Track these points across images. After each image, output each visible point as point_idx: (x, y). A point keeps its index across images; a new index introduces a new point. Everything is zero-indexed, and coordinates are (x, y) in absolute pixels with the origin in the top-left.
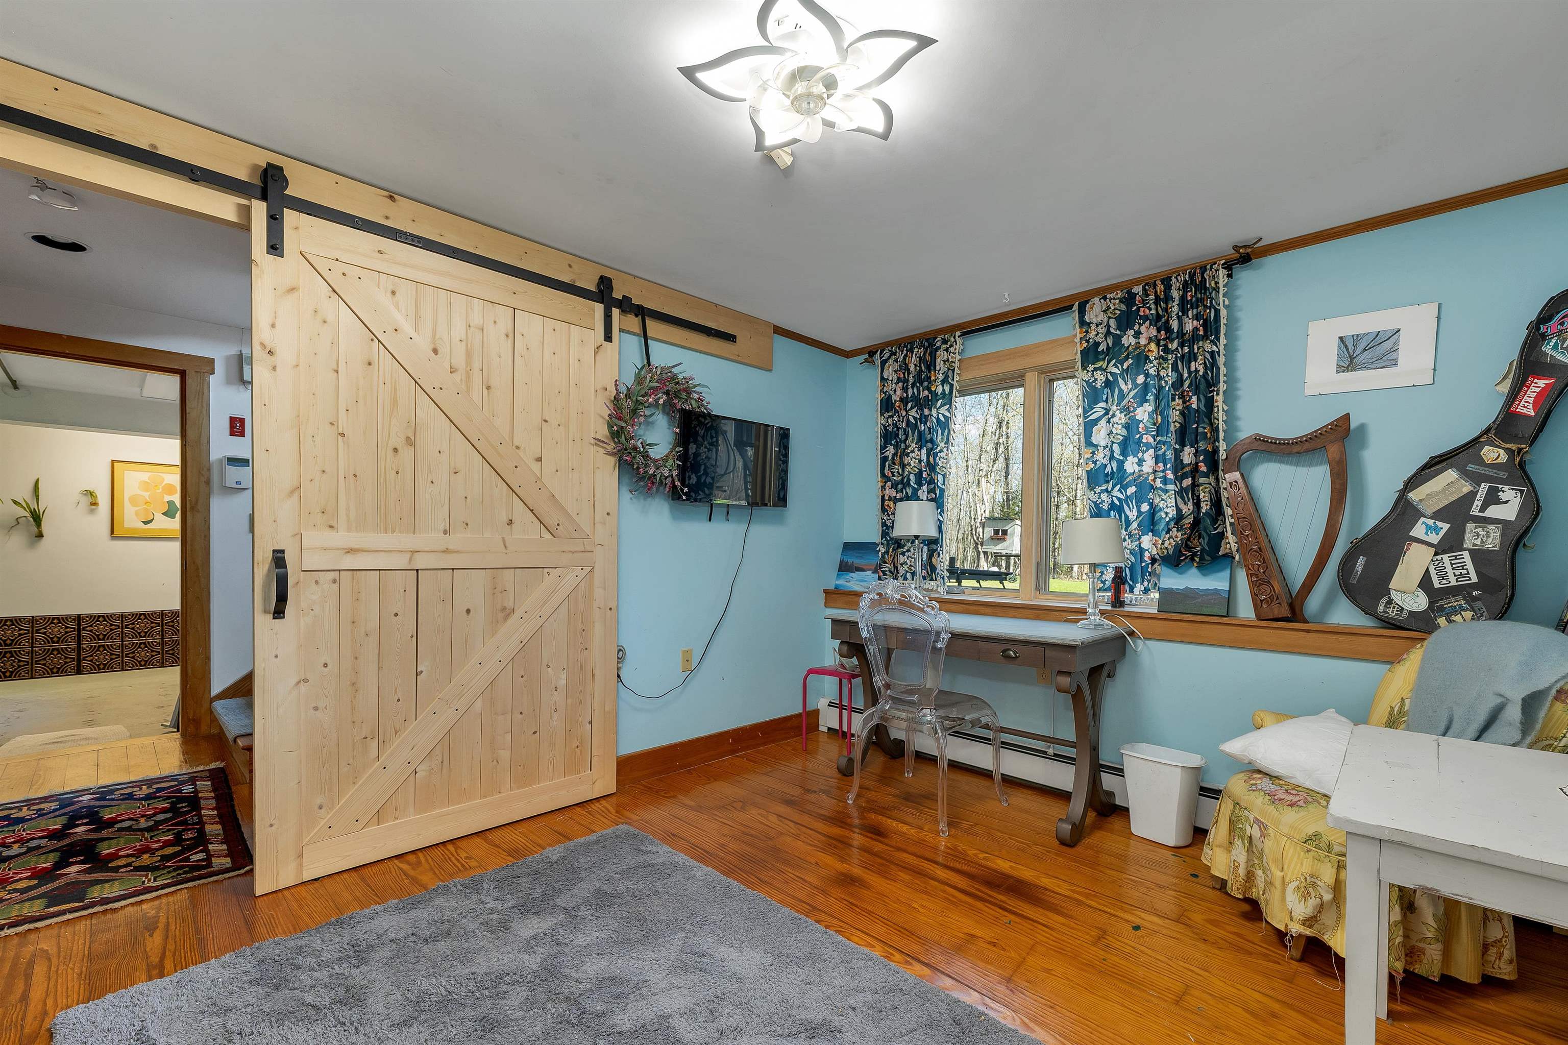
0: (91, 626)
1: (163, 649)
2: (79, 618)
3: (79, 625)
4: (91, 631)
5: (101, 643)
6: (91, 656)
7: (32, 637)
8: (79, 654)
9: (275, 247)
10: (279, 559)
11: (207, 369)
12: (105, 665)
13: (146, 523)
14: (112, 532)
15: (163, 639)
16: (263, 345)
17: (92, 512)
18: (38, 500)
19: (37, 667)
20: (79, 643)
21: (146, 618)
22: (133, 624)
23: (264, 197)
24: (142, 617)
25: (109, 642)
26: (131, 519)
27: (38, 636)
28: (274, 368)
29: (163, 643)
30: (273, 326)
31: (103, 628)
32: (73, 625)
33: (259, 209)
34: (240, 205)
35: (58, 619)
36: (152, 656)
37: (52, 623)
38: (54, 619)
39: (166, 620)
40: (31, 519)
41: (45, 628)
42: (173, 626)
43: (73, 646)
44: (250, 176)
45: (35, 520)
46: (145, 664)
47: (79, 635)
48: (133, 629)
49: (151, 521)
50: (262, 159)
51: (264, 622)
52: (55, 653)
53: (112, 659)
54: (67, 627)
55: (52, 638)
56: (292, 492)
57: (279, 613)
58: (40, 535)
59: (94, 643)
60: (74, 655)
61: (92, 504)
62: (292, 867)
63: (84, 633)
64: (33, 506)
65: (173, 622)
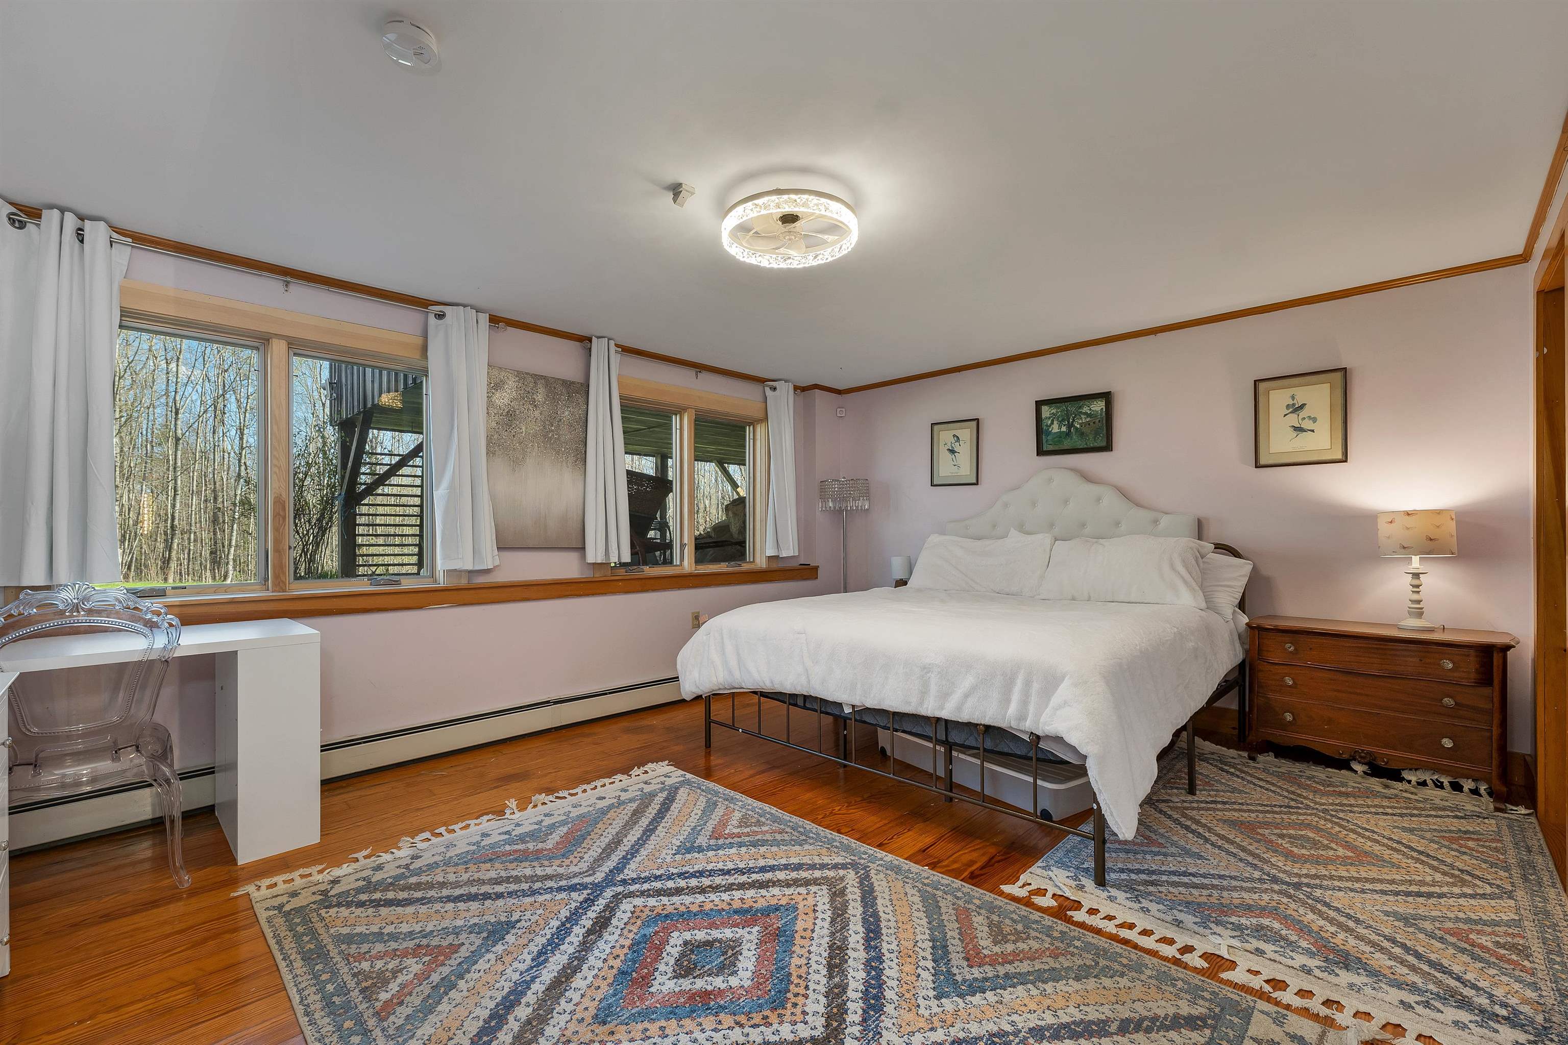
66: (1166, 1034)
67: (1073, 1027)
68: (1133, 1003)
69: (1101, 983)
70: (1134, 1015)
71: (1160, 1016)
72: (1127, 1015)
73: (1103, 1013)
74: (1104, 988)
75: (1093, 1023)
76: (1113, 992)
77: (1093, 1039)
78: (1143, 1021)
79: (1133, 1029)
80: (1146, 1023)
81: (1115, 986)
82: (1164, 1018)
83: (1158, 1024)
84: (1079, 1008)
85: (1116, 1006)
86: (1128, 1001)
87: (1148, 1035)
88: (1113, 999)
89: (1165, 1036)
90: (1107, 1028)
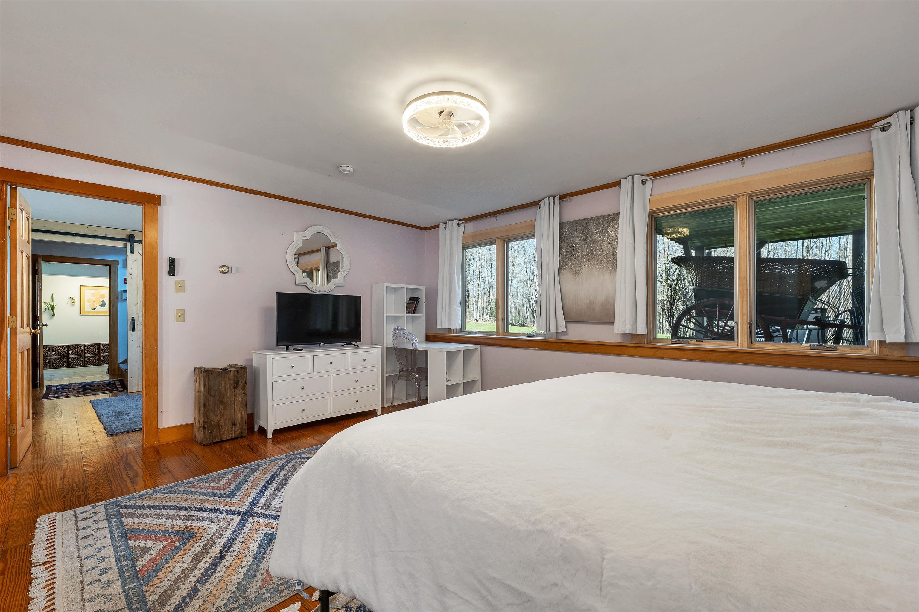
0: (73, 349)
1: (100, 358)
2: (68, 346)
3: (68, 349)
4: (72, 351)
5: (76, 356)
6: (73, 361)
7: (51, 353)
8: (68, 360)
9: (132, 252)
10: (133, 319)
11: (117, 264)
12: (78, 364)
13: (93, 309)
14: (81, 313)
15: (100, 354)
16: (129, 273)
17: (73, 305)
18: (53, 301)
19: (53, 364)
20: (68, 355)
21: (93, 346)
22: (88, 348)
23: (129, 241)
24: (92, 346)
25: (80, 356)
26: (87, 308)
27: (53, 353)
28: (132, 278)
29: (100, 356)
30: (132, 269)
31: (77, 350)
32: (66, 349)
33: (128, 244)
34: (124, 243)
35: (60, 346)
36: (96, 361)
37: (58, 348)
38: (59, 346)
39: (101, 347)
40: (51, 309)
41: (55, 350)
42: (104, 350)
43: (66, 357)
44: (126, 237)
45: (52, 309)
46: (93, 364)
47: (68, 353)
48: (88, 350)
49: (95, 309)
50: (130, 232)
51: (130, 333)
52: (59, 359)
53: (80, 362)
54: (64, 350)
55: (58, 354)
56: (136, 304)
57: (133, 331)
58: (54, 315)
59: (74, 356)
60: (66, 360)
61: (73, 303)
62: (137, 387)
63: (70, 352)
64: (52, 304)
65: (104, 348)
66: (175, 605)
67: (213, 570)
68: (204, 601)
69: (228, 592)
70: (198, 597)
71: (186, 608)
72: (200, 594)
73: (209, 585)
74: (224, 592)
75: (208, 579)
76: (218, 595)
77: (200, 575)
78: (190, 598)
79: (191, 593)
80: (188, 600)
81: (221, 598)
82: (183, 609)
83: (183, 605)
84: (221, 577)
85: (209, 592)
86: (207, 599)
87: (182, 597)
88: (214, 593)
89: (174, 603)
90: (201, 583)
